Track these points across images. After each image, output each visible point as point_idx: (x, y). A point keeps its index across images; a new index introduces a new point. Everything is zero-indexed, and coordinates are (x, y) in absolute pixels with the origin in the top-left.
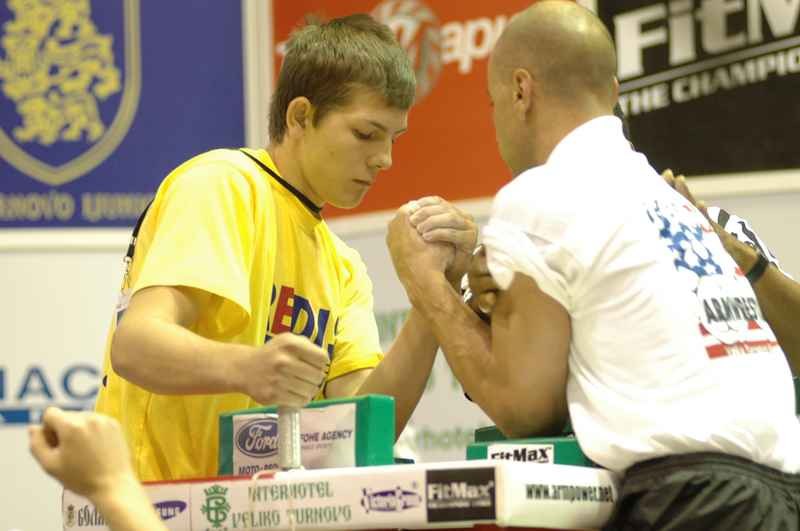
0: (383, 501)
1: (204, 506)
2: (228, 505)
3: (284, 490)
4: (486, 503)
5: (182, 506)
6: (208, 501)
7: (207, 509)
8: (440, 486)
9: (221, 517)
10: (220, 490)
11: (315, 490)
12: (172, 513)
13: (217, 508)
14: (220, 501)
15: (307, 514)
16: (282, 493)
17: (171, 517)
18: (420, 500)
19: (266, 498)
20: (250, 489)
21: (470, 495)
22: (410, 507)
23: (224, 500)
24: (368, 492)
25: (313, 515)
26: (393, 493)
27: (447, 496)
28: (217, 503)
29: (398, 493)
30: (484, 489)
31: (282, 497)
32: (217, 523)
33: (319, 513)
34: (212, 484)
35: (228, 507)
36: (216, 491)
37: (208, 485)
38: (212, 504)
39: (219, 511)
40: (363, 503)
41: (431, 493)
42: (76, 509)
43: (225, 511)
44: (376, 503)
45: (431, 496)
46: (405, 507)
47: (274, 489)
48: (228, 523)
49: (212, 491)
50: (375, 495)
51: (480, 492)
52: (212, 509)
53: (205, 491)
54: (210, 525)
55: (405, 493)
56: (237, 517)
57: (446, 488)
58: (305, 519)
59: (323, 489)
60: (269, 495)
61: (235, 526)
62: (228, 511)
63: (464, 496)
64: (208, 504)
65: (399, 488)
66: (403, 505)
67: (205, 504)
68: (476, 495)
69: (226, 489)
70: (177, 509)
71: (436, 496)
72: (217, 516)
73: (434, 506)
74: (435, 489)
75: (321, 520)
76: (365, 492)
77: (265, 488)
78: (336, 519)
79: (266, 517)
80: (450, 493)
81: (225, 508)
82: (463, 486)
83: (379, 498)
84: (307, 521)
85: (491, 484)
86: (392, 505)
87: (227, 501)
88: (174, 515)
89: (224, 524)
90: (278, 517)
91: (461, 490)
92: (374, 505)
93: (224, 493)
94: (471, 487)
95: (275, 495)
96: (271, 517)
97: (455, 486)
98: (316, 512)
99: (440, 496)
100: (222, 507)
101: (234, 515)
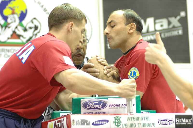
0: (164, 122)
1: (114, 122)
2: (121, 121)
3: (137, 118)
4: (190, 124)
5: (107, 121)
6: (115, 120)
7: (115, 122)
8: (179, 119)
9: (119, 124)
10: (118, 117)
11: (145, 118)
12: (105, 123)
13: (118, 122)
14: (119, 120)
15: (143, 125)
16: (136, 119)
17: (104, 124)
18: (174, 122)
19: (132, 120)
20: (127, 117)
21: (186, 122)
22: (171, 124)
23: (120, 120)
24: (160, 120)
25: (145, 125)
26: (166, 120)
27: (180, 122)
28: (118, 121)
29: (168, 120)
30: (190, 120)
31: (136, 120)
32: (118, 126)
33: (147, 125)
34: (116, 116)
35: (121, 122)
36: (117, 118)
37: (115, 116)
38: (116, 121)
39: (118, 123)
40: (158, 122)
41: (176, 120)
42: (75, 121)
43: (120, 123)
44: (162, 122)
45: (176, 122)
46: (170, 124)
47: (134, 118)
48: (121, 126)
49: (116, 117)
50: (162, 120)
51: (189, 121)
52: (117, 122)
53: (114, 117)
54: (116, 127)
55: (170, 120)
56: (124, 125)
57: (180, 119)
58: (143, 126)
59: (148, 118)
60: (133, 119)
61: (123, 127)
62: (121, 123)
63: (185, 122)
64: (115, 121)
65: (168, 119)
66: (169, 123)
67: (114, 121)
68: (188, 122)
69: (120, 117)
70: (106, 122)
71: (178, 121)
72: (118, 124)
73: (177, 124)
74: (177, 120)
75: (147, 127)
76: (159, 119)
77: (132, 117)
78: (151, 126)
79: (132, 125)
80: (181, 121)
81: (120, 122)
82: (185, 119)
83: (163, 121)
84: (143, 127)
85: (192, 119)
86: (166, 123)
87: (121, 120)
88: (105, 124)
89: (120, 126)
90: (135, 125)
91: (184, 120)
92: (161, 123)
93: (120, 118)
94: (186, 120)
95: (135, 119)
96: (133, 125)
97: (182, 119)
98: (146, 124)
99: (179, 122)
100: (119, 122)
101: (123, 124)
